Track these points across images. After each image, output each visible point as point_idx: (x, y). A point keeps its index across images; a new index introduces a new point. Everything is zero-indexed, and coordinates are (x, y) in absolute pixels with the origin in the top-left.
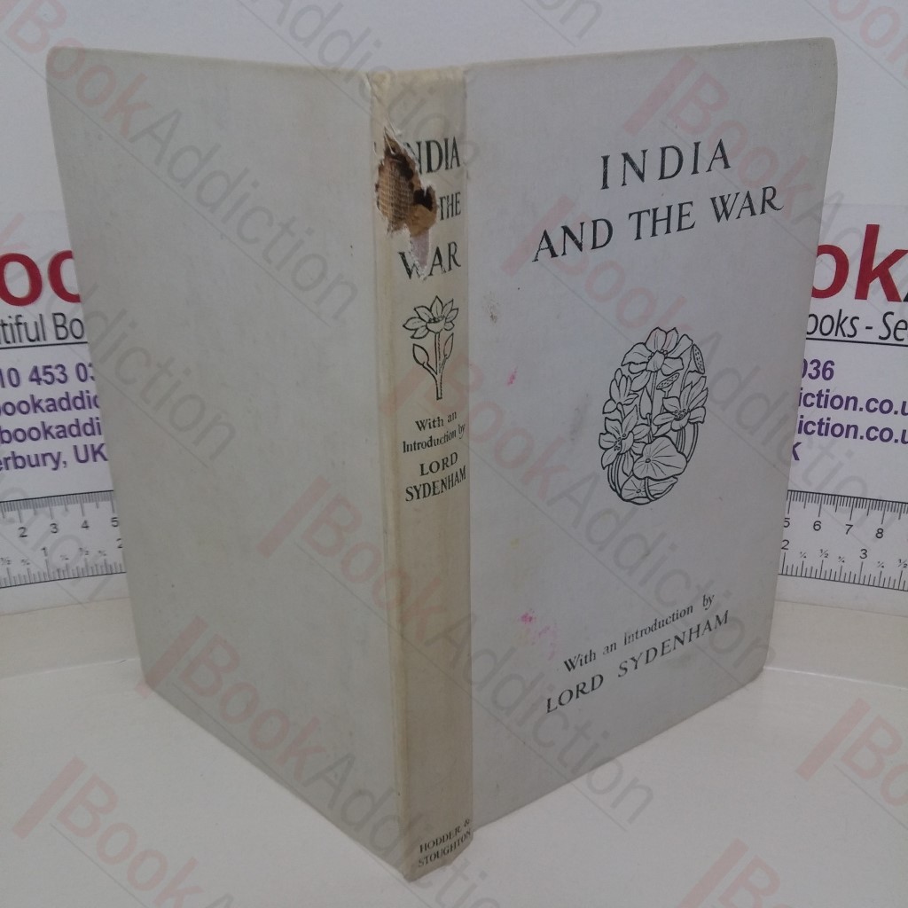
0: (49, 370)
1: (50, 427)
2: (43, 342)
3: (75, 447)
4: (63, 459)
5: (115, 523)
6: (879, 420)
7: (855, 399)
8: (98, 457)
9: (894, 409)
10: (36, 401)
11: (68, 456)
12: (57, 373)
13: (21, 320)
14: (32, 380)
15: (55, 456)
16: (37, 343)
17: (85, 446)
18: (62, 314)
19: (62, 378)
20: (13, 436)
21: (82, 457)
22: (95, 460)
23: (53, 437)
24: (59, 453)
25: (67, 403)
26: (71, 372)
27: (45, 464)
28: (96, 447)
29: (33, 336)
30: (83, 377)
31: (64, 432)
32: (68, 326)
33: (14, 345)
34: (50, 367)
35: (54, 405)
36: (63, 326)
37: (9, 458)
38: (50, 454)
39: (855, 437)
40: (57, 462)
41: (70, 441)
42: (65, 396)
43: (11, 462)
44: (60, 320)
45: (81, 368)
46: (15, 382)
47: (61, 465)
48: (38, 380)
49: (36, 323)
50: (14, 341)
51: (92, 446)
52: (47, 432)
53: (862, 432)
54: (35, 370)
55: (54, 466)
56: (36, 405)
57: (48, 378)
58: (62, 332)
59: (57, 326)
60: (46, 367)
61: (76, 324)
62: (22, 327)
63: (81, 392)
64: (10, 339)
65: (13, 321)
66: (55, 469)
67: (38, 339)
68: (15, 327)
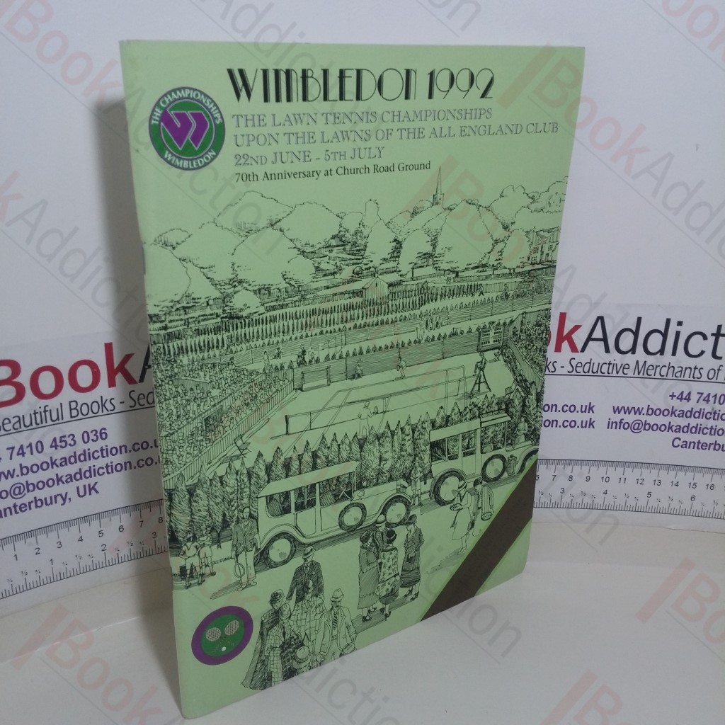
0: (63, 439)
1: (62, 477)
2: (61, 421)
3: (78, 488)
4: (68, 497)
5: (101, 535)
6: (569, 416)
7: (556, 405)
8: (93, 491)
9: (577, 410)
10: (53, 460)
11: (72, 494)
12: (69, 440)
13: (47, 408)
14: (51, 447)
15: (64, 496)
16: (57, 422)
17: (85, 486)
18: (76, 402)
19: (72, 443)
20: (36, 486)
21: (82, 493)
22: (90, 494)
23: (63, 483)
24: (67, 493)
25: (76, 458)
26: (78, 438)
27: (56, 502)
28: (91, 486)
29: (54, 417)
30: (86, 440)
31: (71, 478)
32: (79, 408)
33: (41, 425)
34: (65, 436)
35: (65, 461)
36: (75, 409)
37: (32, 502)
38: (61, 495)
39: (556, 426)
40: (64, 500)
41: (75, 484)
42: (73, 454)
43: (33, 505)
44: (73, 405)
45: (85, 434)
46: (40, 450)
47: (67, 500)
48: (56, 447)
49: (57, 409)
50: (42, 423)
51: (89, 485)
52: (59, 480)
53: (560, 423)
54: (55, 440)
55: (62, 502)
56: (53, 463)
57: (63, 444)
58: (74, 413)
59: (71, 409)
60: (61, 437)
61: (85, 407)
62: (48, 413)
63: (84, 451)
64: (39, 421)
65: (42, 410)
66: (62, 505)
67: (58, 419)
68: (43, 414)
